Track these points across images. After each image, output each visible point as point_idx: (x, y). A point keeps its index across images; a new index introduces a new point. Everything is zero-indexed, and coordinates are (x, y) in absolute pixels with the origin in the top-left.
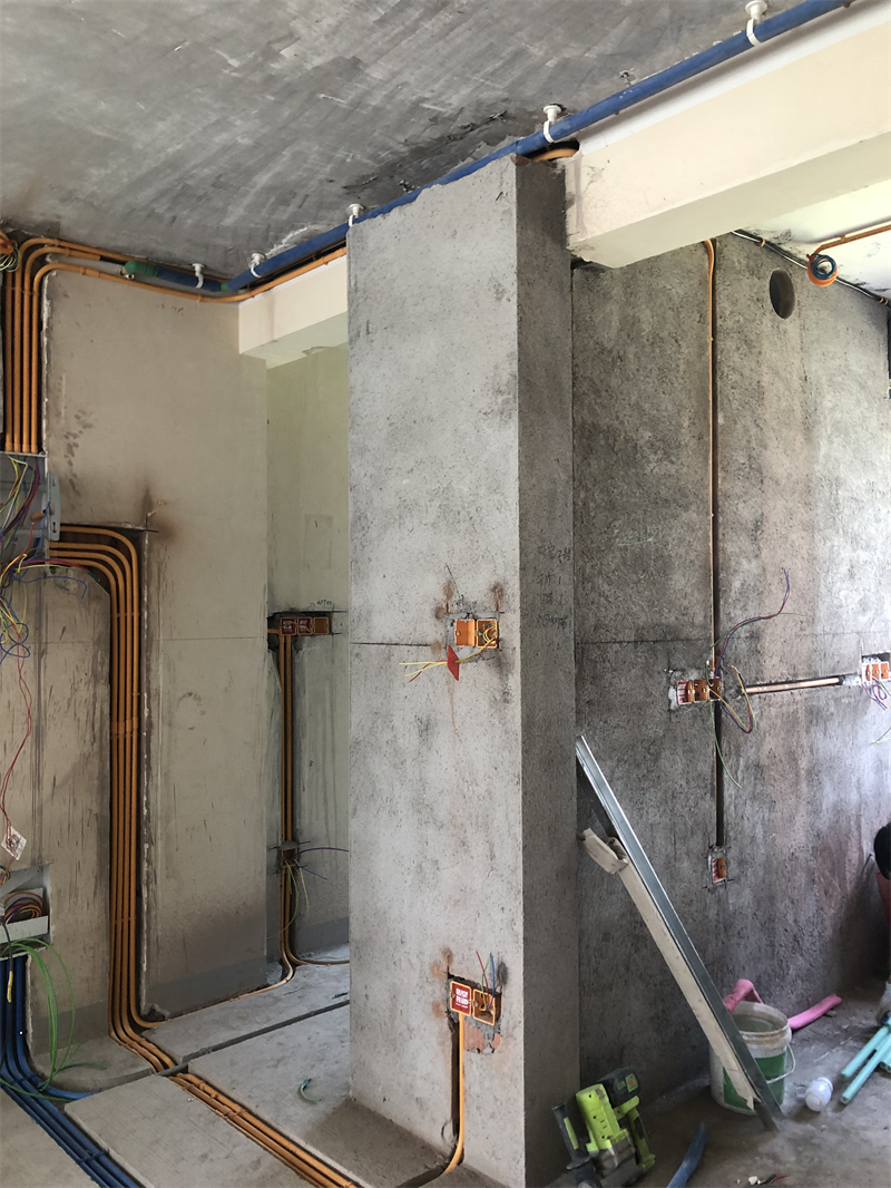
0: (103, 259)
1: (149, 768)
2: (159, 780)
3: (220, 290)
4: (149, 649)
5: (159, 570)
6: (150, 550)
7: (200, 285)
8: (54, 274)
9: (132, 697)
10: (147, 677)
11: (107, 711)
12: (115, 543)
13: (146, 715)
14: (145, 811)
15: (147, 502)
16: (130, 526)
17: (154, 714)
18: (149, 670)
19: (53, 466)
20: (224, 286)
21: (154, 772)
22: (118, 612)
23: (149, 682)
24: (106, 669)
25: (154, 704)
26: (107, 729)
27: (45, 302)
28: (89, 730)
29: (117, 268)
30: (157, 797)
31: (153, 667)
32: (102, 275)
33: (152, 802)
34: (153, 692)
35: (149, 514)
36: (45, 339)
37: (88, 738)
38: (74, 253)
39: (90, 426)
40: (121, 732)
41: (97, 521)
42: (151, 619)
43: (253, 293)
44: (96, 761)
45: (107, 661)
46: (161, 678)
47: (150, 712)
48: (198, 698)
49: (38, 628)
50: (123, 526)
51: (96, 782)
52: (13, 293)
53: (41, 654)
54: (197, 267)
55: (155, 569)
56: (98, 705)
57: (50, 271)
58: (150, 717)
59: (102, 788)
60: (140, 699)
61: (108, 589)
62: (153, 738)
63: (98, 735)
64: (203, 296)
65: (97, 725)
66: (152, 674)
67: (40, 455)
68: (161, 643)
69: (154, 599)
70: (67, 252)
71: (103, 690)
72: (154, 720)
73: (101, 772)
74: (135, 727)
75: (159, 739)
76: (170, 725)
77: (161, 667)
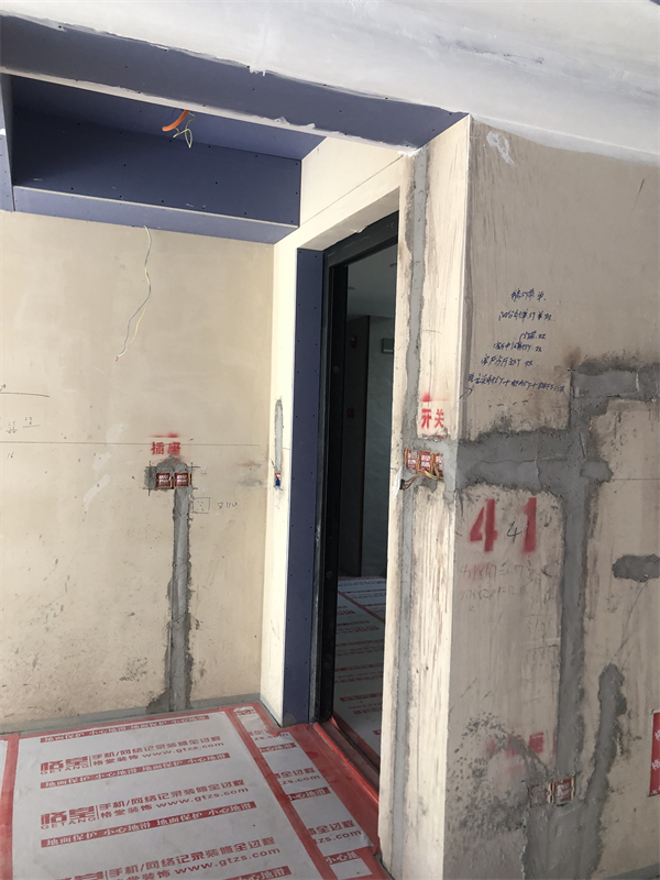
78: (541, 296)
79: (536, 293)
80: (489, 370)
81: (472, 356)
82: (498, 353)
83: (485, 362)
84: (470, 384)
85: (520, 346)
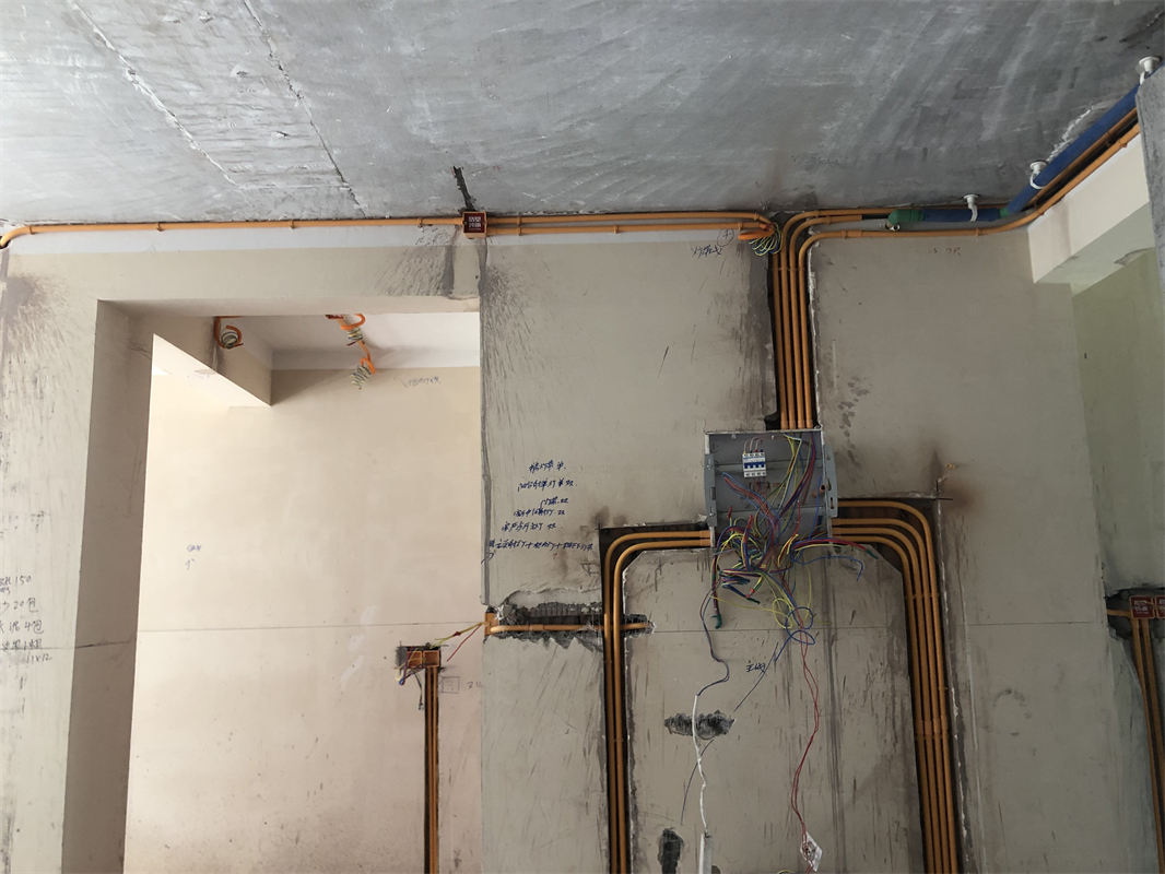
0: (865, 217)
1: (965, 780)
2: (977, 794)
3: (999, 217)
4: (952, 636)
5: (957, 544)
6: (943, 522)
7: (974, 217)
8: (817, 245)
9: (938, 691)
10: (954, 669)
11: (908, 707)
12: (905, 516)
13: (956, 714)
14: (965, 832)
15: (936, 467)
16: (918, 496)
17: (965, 713)
18: (954, 660)
19: (830, 439)
20: (1004, 212)
21: (971, 784)
22: (914, 592)
23: (955, 675)
24: (904, 659)
25: (964, 702)
26: (910, 727)
27: (810, 274)
28: (890, 728)
29: (880, 223)
30: (977, 817)
31: (959, 656)
32: (865, 234)
33: (972, 820)
34: (961, 688)
35: (939, 481)
36: (812, 311)
37: (888, 737)
38: (834, 219)
39: (866, 392)
40: (928, 732)
41: (881, 493)
42: (951, 601)
43: (1040, 211)
44: (899, 764)
45: (905, 649)
46: (970, 670)
47: (960, 711)
48: (1021, 698)
49: (826, 612)
50: (910, 495)
51: (902, 790)
52: (780, 273)
53: (831, 640)
54: (970, 199)
55: (952, 543)
56: (898, 700)
57: (813, 243)
58: (960, 716)
59: (909, 799)
60: (947, 693)
61: (900, 567)
62: (967, 742)
63: (899, 733)
64: (981, 229)
65: (899, 723)
66: (959, 666)
67: (815, 429)
68: (967, 628)
69: (954, 577)
70: (827, 220)
71: (902, 683)
72: (966, 720)
73: (908, 779)
74: (944, 728)
75: (974, 744)
76: (987, 727)
77: (969, 658)
78: (560, 466)
79: (555, 464)
80: (508, 536)
81: (492, 524)
82: (518, 520)
83: (506, 528)
84: (492, 549)
85: (541, 511)
